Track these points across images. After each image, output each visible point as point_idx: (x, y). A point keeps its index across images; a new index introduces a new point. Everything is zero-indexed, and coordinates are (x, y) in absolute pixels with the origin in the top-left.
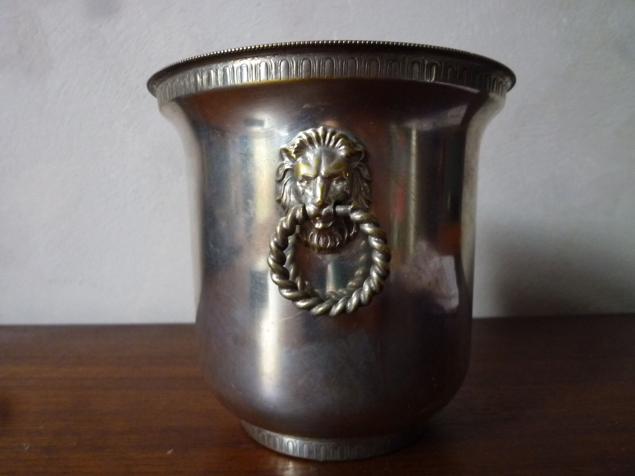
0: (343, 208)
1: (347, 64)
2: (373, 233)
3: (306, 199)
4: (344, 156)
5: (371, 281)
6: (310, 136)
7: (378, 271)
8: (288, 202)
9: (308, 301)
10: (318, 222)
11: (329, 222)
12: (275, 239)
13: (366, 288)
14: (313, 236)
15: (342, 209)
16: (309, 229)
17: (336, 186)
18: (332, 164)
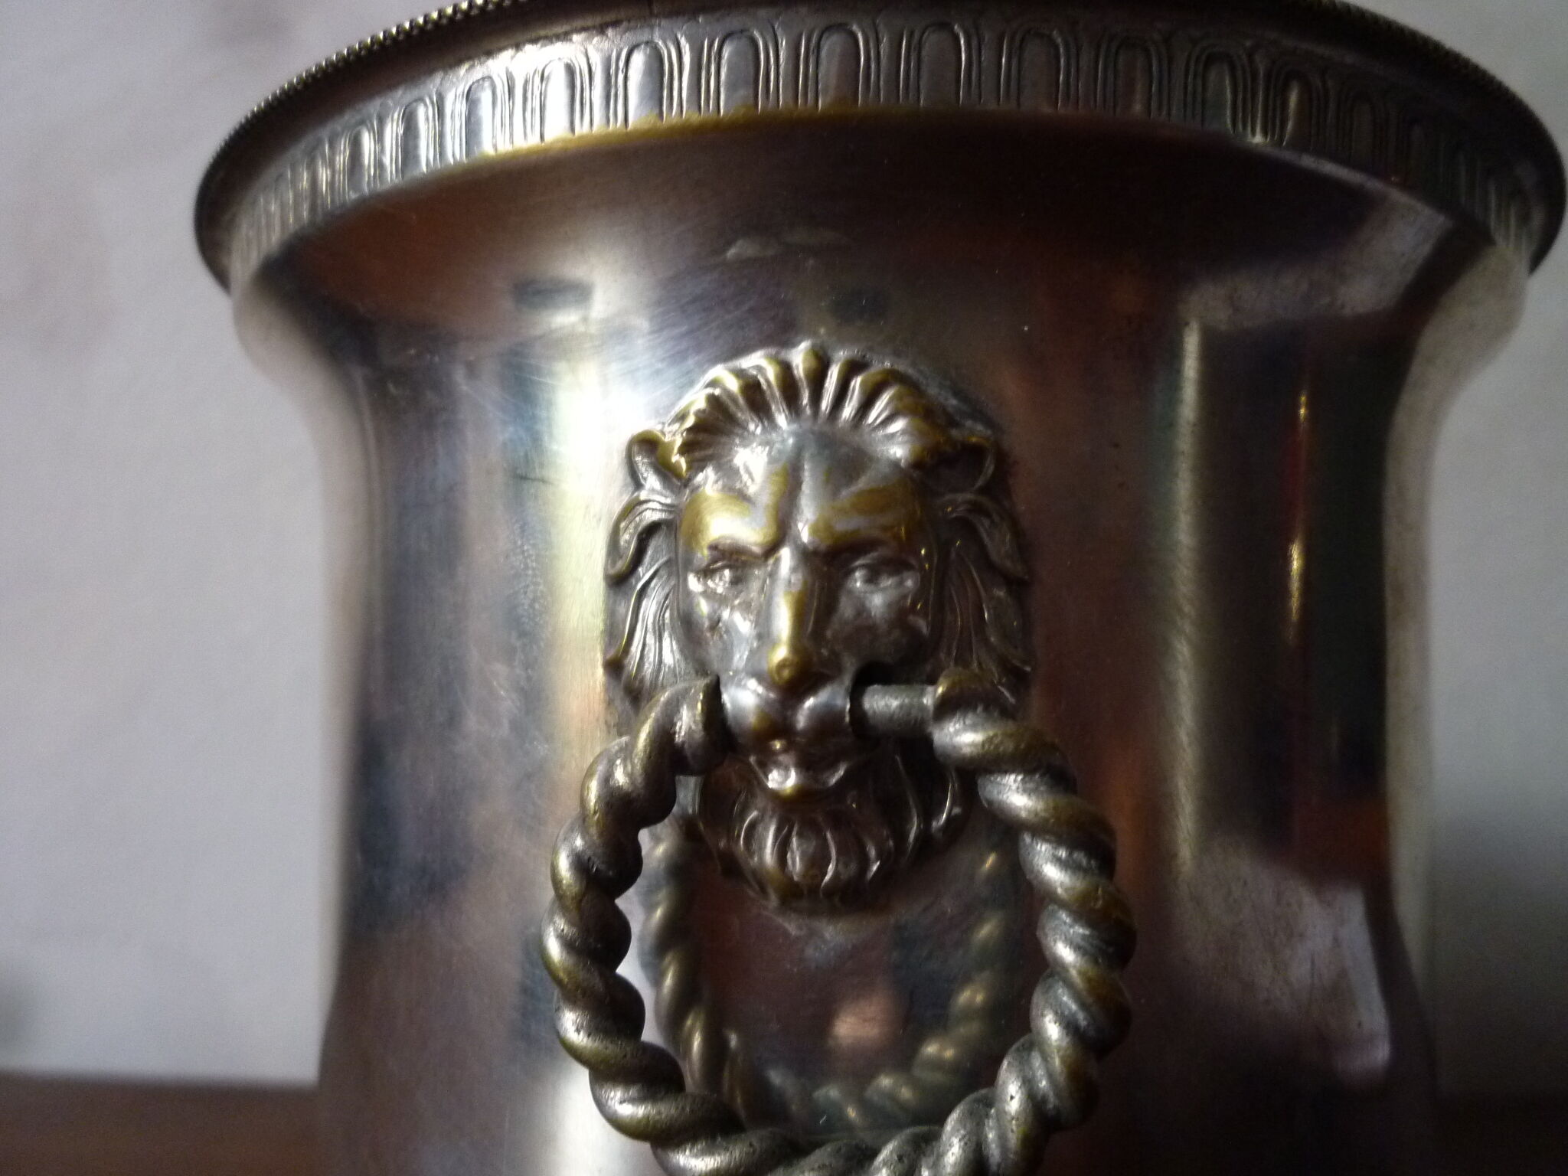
0: (896, 698)
1: (916, 48)
2: (1046, 820)
3: (727, 653)
4: (903, 463)
5: (1037, 1061)
6: (755, 377)
7: (1074, 1015)
8: (648, 669)
9: (726, 1149)
10: (778, 765)
11: (833, 766)
12: (579, 842)
13: (1013, 1096)
14: (760, 828)
15: (895, 703)
16: (743, 797)
17: (865, 592)
18: (847, 494)
